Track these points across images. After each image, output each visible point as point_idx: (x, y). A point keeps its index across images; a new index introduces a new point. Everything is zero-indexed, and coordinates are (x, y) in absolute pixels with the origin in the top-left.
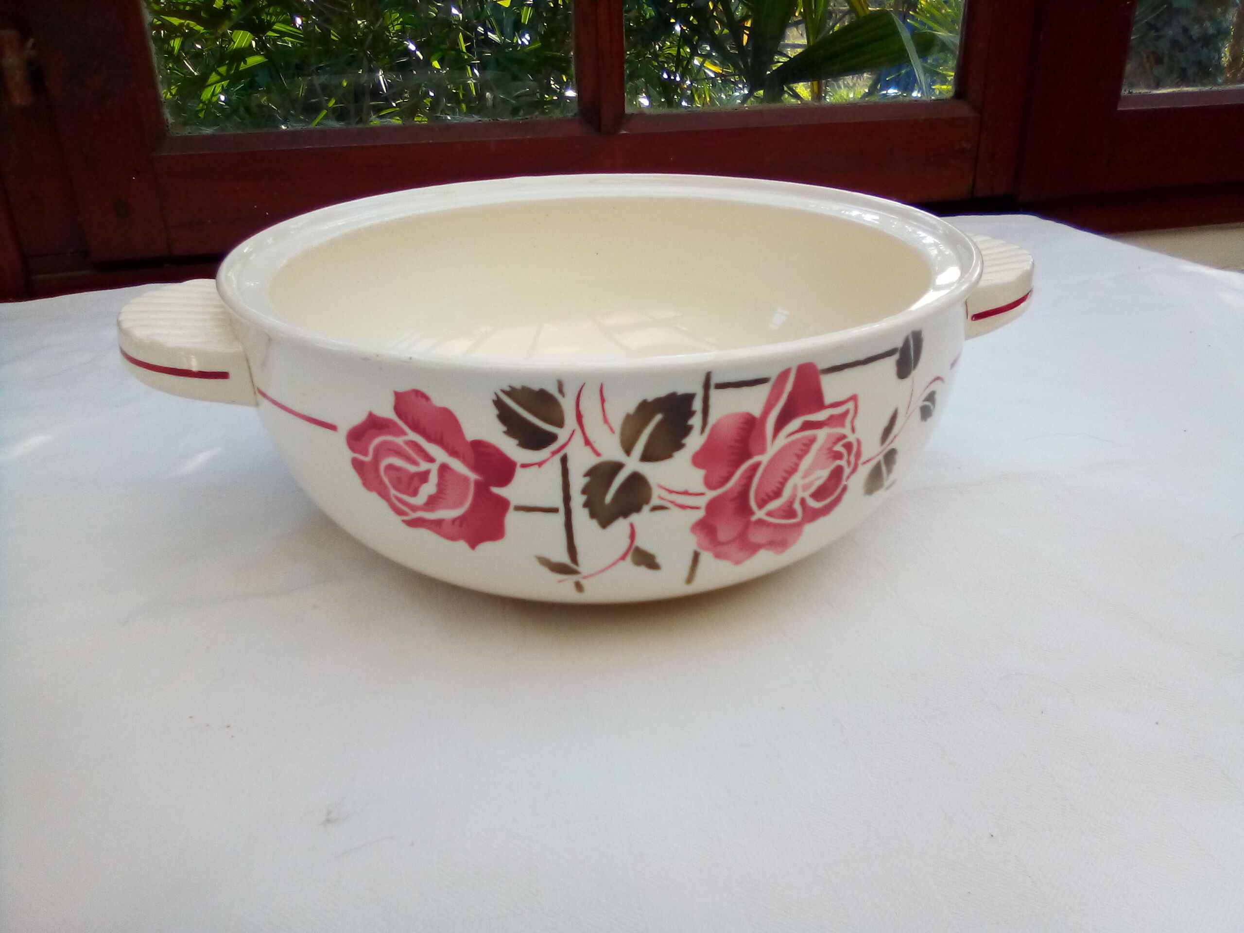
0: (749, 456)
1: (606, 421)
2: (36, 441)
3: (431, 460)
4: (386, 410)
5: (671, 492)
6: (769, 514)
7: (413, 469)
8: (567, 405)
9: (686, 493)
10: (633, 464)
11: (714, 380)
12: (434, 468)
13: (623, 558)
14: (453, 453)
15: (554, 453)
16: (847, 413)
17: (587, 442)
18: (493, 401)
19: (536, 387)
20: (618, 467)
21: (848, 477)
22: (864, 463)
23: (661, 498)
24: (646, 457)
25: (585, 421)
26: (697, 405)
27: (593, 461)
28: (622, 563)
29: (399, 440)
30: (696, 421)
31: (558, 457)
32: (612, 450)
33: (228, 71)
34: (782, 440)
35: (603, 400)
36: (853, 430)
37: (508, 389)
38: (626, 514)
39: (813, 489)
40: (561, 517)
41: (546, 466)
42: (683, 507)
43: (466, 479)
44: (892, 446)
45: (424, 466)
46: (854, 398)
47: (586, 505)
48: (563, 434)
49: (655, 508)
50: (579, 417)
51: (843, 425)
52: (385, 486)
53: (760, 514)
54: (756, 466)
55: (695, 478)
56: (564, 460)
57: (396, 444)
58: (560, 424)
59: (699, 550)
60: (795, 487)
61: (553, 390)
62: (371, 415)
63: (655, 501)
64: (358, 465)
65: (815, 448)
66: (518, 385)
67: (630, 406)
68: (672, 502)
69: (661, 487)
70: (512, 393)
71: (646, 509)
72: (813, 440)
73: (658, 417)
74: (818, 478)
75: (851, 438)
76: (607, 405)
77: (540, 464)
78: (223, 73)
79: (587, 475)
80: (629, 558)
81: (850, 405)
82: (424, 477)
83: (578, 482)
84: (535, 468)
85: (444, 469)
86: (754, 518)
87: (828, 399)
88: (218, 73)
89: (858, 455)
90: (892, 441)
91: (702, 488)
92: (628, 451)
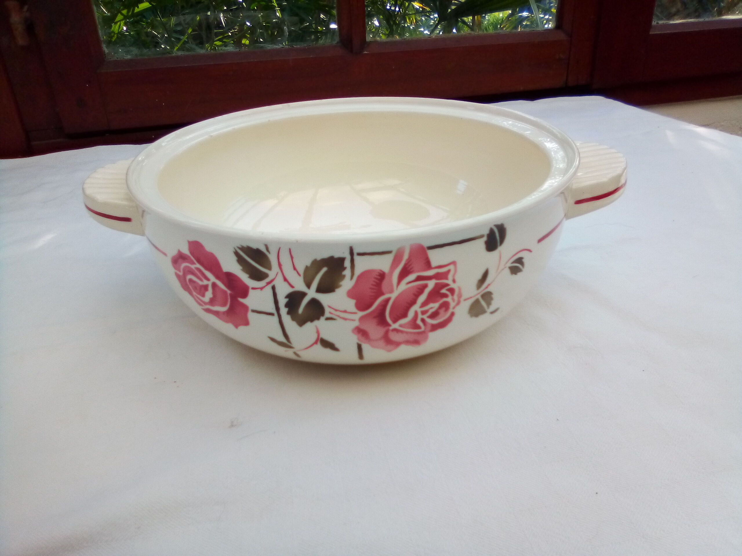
0: (382, 294)
1: (295, 269)
2: (48, 237)
3: (208, 280)
4: (186, 251)
5: (336, 310)
6: (401, 326)
7: (201, 283)
8: (272, 258)
9: (345, 312)
10: (312, 293)
11: (355, 251)
12: (210, 283)
13: (316, 343)
14: (217, 277)
15: (268, 283)
16: (449, 271)
17: (285, 280)
18: (234, 252)
19: (254, 246)
20: (304, 294)
21: (454, 308)
22: (465, 300)
23: (330, 313)
24: (319, 290)
25: (284, 268)
26: (347, 264)
27: (290, 290)
28: (315, 346)
29: (193, 267)
30: (347, 273)
31: (270, 286)
32: (300, 285)
33: (128, 12)
34: (403, 286)
35: (292, 257)
36: (454, 281)
37: (240, 247)
38: (312, 321)
39: (429, 313)
40: (276, 318)
41: (264, 290)
42: (345, 319)
43: (225, 292)
44: (488, 290)
45: (205, 282)
46: (454, 263)
47: (288, 313)
48: (272, 274)
49: (328, 319)
50: (280, 265)
51: (447, 278)
52: (191, 290)
53: (396, 326)
54: (387, 300)
55: (350, 304)
56: (274, 288)
57: (192, 269)
58: (270, 268)
59: (360, 343)
60: (416, 313)
61: (263, 249)
62: (179, 252)
63: (327, 314)
64: (178, 276)
65: (427, 291)
66: (245, 245)
67: (307, 261)
68: (338, 316)
69: (330, 307)
70: (242, 249)
71: (322, 319)
72: (426, 286)
73: (325, 269)
74: (432, 308)
75: (452, 285)
76: (294, 260)
77: (262, 289)
78: (125, 14)
79: (286, 297)
80: (319, 343)
81: (451, 267)
82: (206, 288)
83: (282, 301)
84: (259, 290)
85: (214, 285)
86: (391, 328)
87: (434, 264)
88: (122, 14)
89: (460, 296)
90: (487, 287)
91: (354, 310)
92: (309, 286)
